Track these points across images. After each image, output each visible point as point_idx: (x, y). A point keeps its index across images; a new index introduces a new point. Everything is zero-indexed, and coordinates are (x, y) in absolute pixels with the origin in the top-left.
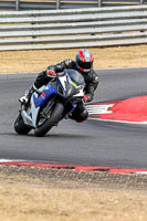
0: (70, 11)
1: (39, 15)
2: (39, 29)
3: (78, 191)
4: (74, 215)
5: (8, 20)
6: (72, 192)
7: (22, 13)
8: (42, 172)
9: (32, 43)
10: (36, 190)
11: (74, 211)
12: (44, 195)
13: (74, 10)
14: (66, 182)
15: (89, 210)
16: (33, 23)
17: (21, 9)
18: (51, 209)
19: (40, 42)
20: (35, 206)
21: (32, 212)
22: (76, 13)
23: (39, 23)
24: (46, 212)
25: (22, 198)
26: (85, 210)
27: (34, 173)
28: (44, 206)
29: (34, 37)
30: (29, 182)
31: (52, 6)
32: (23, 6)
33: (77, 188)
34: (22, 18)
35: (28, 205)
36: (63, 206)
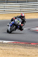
0: (30, 3)
1: (22, 4)
2: (22, 8)
3: (32, 50)
4: (31, 56)
5: (14, 5)
6: (30, 50)
7: (18, 4)
8: (22, 45)
9: (20, 11)
10: (21, 49)
11: (31, 55)
12: (23, 51)
13: (31, 3)
14: (29, 47)
15: (35, 54)
16: (20, 6)
17: (17, 3)
18: (25, 54)
19: (22, 11)
20: (21, 53)
21: (20, 55)
22: (32, 4)
23: (22, 6)
24: (23, 55)
25: (17, 51)
26: (33, 55)
27: (20, 45)
28: (23, 53)
29: (21, 10)
30: (19, 47)
31: (25, 2)
32: (18, 2)
33: (31, 49)
34: (18, 5)
35: (19, 53)
36: (28, 53)
